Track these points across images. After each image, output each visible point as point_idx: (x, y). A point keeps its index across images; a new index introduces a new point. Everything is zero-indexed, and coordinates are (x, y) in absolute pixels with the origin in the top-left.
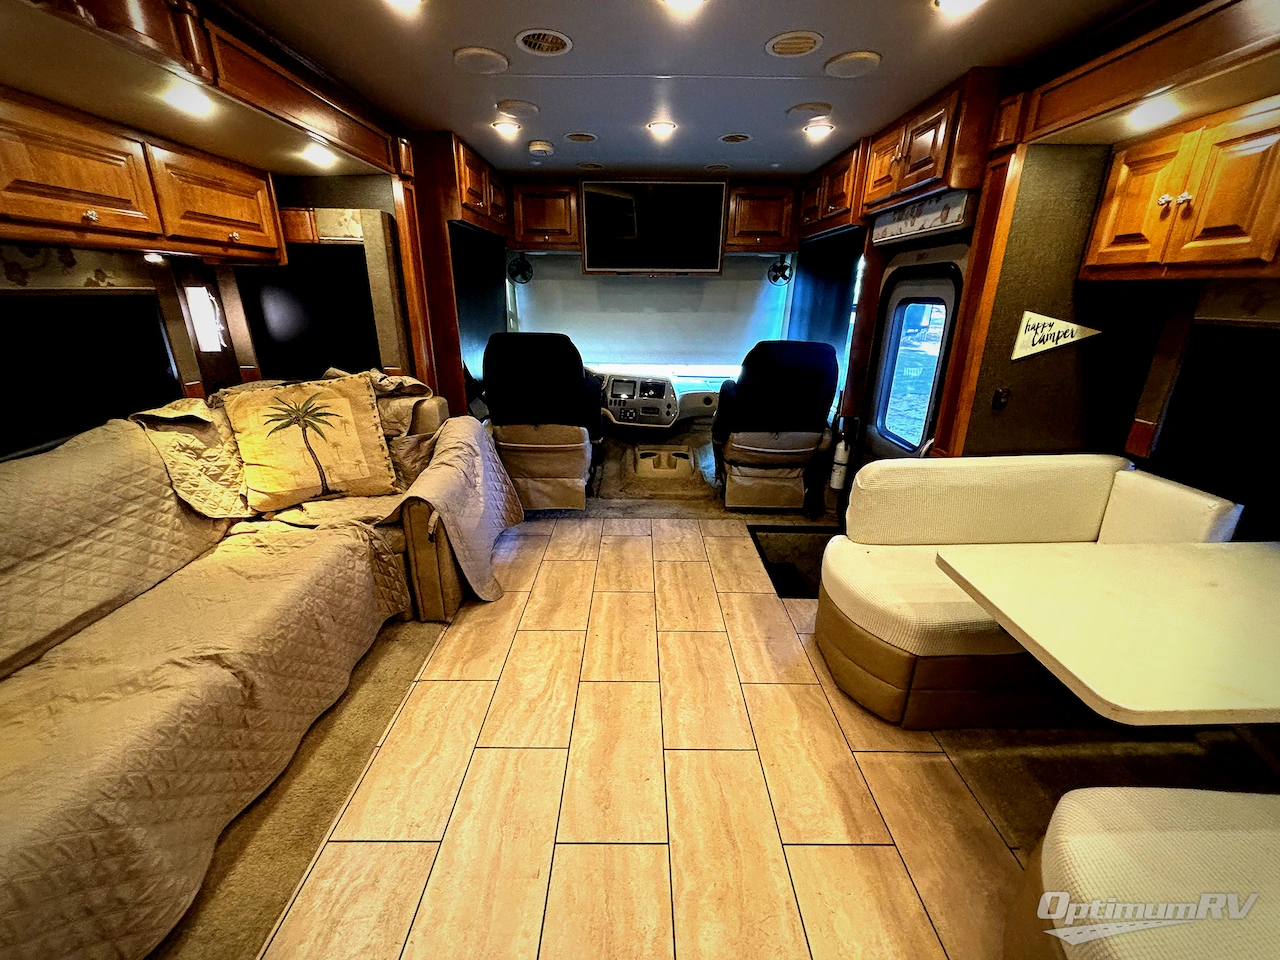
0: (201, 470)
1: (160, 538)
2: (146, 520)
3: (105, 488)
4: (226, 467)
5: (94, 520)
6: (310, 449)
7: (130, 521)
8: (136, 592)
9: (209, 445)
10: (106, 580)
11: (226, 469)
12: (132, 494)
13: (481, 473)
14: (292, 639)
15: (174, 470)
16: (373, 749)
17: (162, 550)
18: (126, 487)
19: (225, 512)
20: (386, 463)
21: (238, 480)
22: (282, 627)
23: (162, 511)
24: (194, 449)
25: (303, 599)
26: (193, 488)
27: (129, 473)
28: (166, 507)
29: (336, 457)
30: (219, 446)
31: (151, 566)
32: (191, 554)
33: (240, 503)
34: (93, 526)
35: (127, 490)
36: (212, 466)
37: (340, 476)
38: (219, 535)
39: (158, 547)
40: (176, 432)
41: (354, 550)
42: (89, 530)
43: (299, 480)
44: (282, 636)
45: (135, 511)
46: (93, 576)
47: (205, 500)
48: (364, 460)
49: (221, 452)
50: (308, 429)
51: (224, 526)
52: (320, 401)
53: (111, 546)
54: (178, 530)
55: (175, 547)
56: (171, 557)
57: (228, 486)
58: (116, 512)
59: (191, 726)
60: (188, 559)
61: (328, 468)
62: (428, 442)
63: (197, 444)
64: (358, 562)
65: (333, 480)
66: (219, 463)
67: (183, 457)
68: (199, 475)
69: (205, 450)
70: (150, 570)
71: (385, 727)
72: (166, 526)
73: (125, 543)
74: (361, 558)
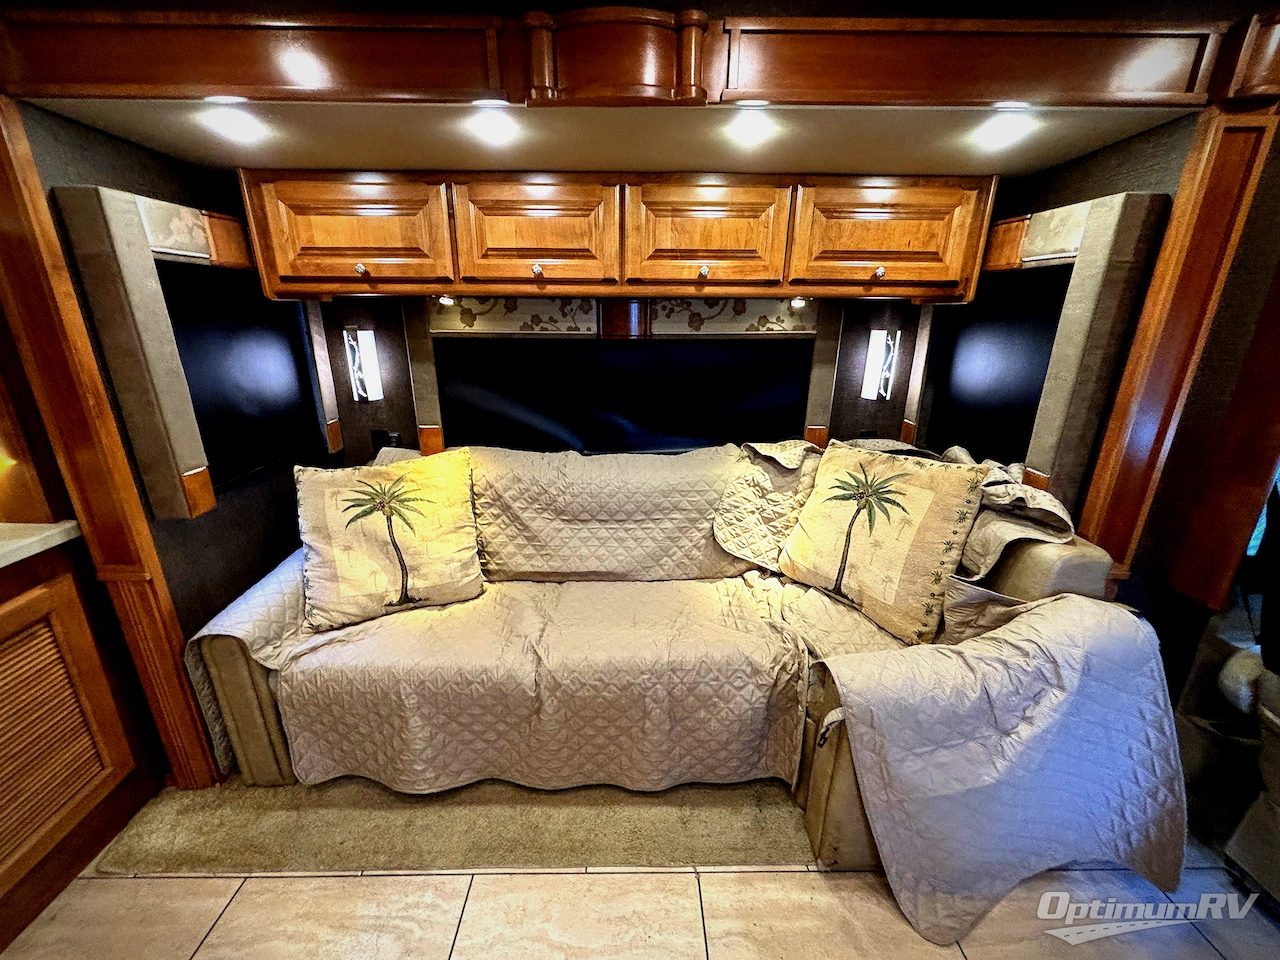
0: (758, 509)
1: (680, 548)
2: (680, 529)
3: (665, 494)
4: (781, 515)
5: (646, 514)
6: (849, 535)
7: (668, 525)
8: (636, 578)
9: (778, 489)
10: (623, 558)
11: (780, 517)
12: (681, 505)
13: (1041, 724)
14: (604, 698)
15: (727, 500)
16: (582, 866)
17: (674, 558)
18: (681, 498)
19: (751, 556)
20: (931, 602)
21: (786, 532)
22: (600, 680)
23: (697, 528)
24: (762, 489)
25: (643, 673)
26: (735, 521)
27: (690, 489)
28: (701, 526)
29: (868, 558)
30: (790, 493)
31: (660, 565)
32: (696, 572)
33: (775, 554)
34: (643, 517)
35: (681, 501)
36: (769, 508)
37: (860, 583)
38: (732, 571)
39: (674, 553)
40: (760, 468)
41: (756, 672)
42: (639, 518)
43: (819, 562)
44: (594, 687)
45: (676, 519)
46: (620, 550)
47: (738, 535)
48: (897, 581)
49: (785, 501)
50: (864, 512)
51: (743, 566)
52: (899, 484)
53: (645, 536)
54: (699, 549)
55: (686, 561)
56: (678, 566)
57: (774, 534)
58: (664, 514)
59: (482, 690)
60: (691, 576)
61: (852, 566)
62: (1001, 609)
63: (768, 485)
64: (751, 687)
65: (849, 584)
66: (777, 509)
67: (749, 492)
68: (753, 512)
69: (771, 492)
70: (657, 568)
71: (615, 864)
72: (691, 541)
73: (654, 539)
74: (759, 687)
